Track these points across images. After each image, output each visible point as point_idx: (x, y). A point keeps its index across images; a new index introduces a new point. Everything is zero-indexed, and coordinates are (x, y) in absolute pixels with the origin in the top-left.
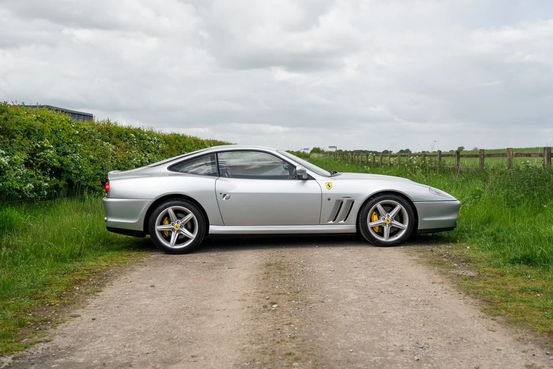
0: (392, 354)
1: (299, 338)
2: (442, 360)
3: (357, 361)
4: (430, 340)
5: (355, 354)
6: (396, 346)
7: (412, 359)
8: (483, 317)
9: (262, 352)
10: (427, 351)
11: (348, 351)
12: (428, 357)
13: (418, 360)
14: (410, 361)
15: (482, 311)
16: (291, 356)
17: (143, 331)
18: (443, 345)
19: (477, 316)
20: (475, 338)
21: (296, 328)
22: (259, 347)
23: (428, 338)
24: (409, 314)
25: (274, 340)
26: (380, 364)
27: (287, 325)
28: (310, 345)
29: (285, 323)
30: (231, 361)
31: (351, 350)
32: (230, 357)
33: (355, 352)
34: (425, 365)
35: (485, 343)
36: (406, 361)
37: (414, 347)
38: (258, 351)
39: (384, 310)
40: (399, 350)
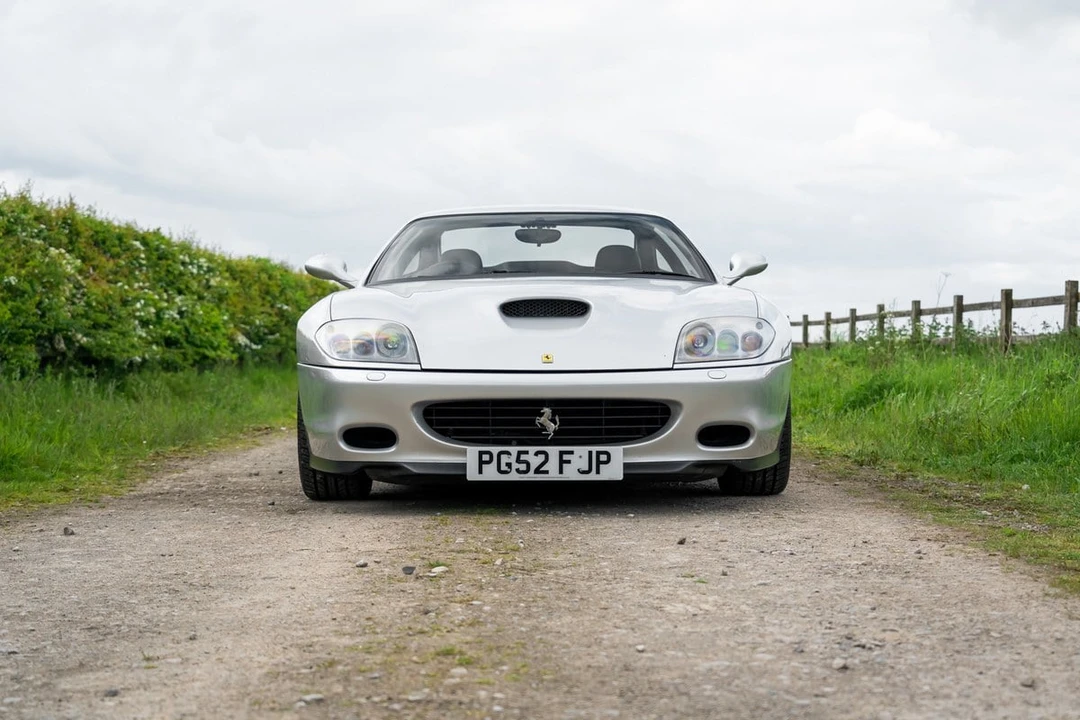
0: (768, 657)
1: (489, 626)
2: (919, 670)
3: (653, 667)
4: (888, 633)
5: (650, 655)
6: (781, 641)
7: (829, 667)
8: (1057, 596)
9: (363, 649)
10: (876, 653)
11: (632, 649)
12: (879, 663)
13: (845, 668)
14: (818, 670)
15: (1053, 585)
16: (451, 657)
17: (23, 614)
18: (927, 642)
19: (1037, 593)
20: (1030, 631)
21: (486, 608)
22: (358, 639)
23: (884, 631)
24: (836, 589)
25: (410, 628)
26: (725, 674)
27: (461, 602)
28: (518, 638)
29: (458, 599)
30: (260, 667)
31: (640, 647)
32: (263, 659)
33: (654, 651)
34: (865, 678)
35: (1058, 640)
36: (806, 671)
37: (837, 646)
38: (352, 648)
39: (760, 582)
40: (791, 651)
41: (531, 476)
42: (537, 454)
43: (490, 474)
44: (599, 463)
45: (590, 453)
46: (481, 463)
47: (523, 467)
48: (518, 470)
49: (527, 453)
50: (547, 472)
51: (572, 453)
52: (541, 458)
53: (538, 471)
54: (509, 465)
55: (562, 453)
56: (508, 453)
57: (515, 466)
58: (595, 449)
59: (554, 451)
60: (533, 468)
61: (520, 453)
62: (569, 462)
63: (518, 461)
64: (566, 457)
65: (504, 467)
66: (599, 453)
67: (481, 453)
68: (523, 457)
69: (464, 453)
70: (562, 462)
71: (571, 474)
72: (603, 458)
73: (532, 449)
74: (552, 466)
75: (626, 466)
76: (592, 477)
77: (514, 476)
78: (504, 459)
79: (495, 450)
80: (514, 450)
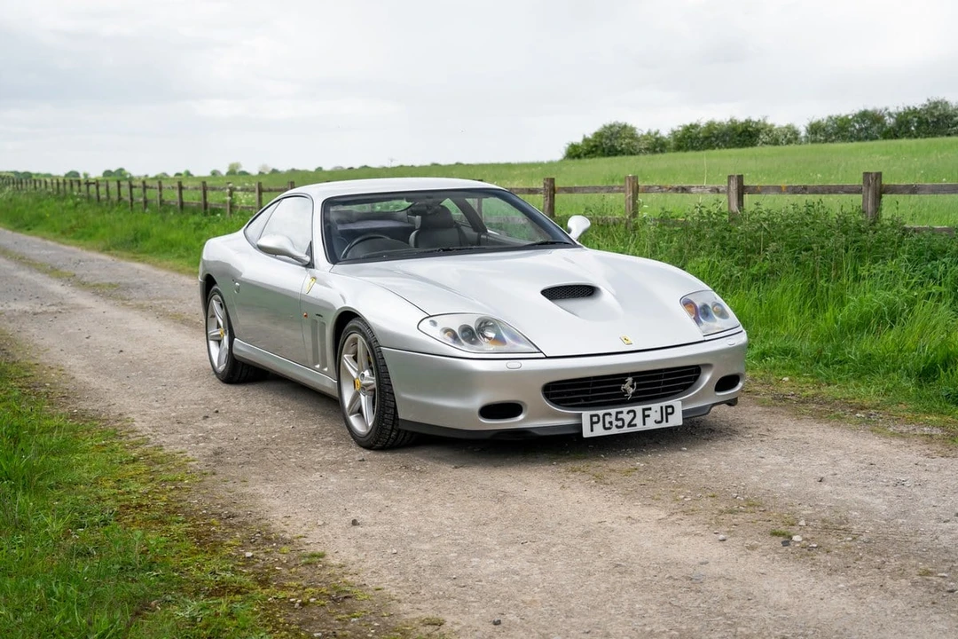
41: (626, 430)
42: (628, 413)
43: (599, 431)
44: (667, 414)
45: (662, 407)
46: (592, 423)
47: (620, 423)
48: (617, 427)
49: (622, 412)
50: (635, 425)
51: (650, 409)
52: (632, 415)
53: (630, 425)
54: (611, 423)
55: (644, 410)
56: (610, 414)
57: (615, 423)
58: (664, 404)
59: (639, 409)
60: (626, 423)
61: (618, 413)
62: (649, 416)
63: (617, 419)
64: (647, 413)
65: (607, 425)
66: (667, 407)
67: (592, 416)
68: (620, 416)
69: (580, 416)
70: (645, 416)
71: (651, 425)
72: (670, 410)
73: (625, 409)
74: (639, 420)
75: (684, 412)
76: (664, 425)
77: (614, 431)
78: (607, 418)
79: (601, 412)
80: (613, 411)
